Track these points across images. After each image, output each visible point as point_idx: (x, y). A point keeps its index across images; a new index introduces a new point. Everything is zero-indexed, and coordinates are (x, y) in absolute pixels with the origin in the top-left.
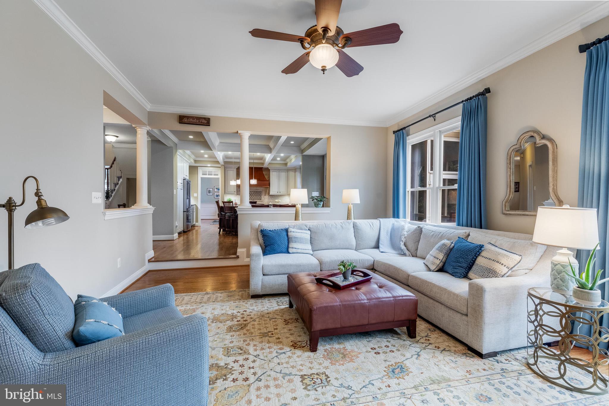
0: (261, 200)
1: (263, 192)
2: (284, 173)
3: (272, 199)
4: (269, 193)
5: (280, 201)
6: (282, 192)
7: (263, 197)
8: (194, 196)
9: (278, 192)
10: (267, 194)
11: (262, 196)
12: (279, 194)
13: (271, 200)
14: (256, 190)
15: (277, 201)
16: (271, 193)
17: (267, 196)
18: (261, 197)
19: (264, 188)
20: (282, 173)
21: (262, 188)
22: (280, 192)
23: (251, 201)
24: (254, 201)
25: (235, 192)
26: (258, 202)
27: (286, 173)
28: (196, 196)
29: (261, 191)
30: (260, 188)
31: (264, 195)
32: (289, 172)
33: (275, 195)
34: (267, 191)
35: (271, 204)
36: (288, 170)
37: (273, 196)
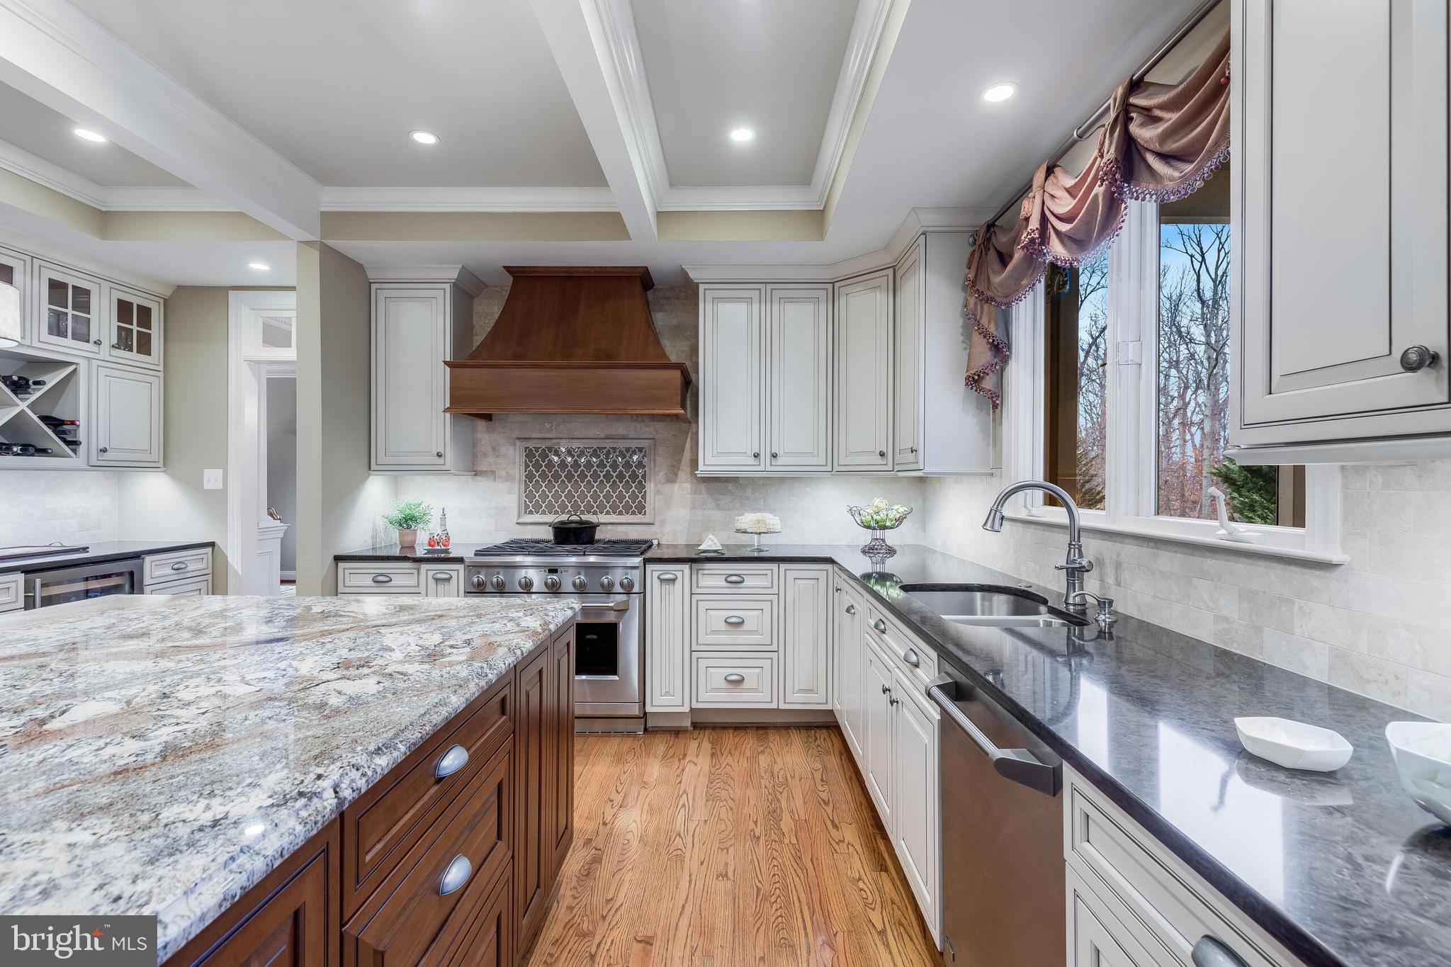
0: (641, 509)
1: (659, 459)
2: (808, 308)
3: (718, 507)
4: (694, 463)
5: (772, 520)
6: (786, 454)
7: (658, 493)
8: (208, 486)
9: (756, 456)
10: (683, 475)
11: (650, 487)
12: (765, 466)
13: (717, 515)
14: (609, 444)
15: (747, 520)
16: (710, 462)
17: (688, 486)
18: (641, 487)
19: (659, 426)
20: (790, 308)
21: (648, 430)
22: (774, 456)
23: (562, 523)
24: (584, 517)
25: (441, 461)
26: (611, 526)
27: (823, 307)
28: (219, 486)
29: (645, 452)
30: (639, 426)
31: (661, 476)
32: (843, 299)
33: (734, 480)
34: (683, 451)
35: (710, 543)
36: (837, 285)
37: (722, 482)
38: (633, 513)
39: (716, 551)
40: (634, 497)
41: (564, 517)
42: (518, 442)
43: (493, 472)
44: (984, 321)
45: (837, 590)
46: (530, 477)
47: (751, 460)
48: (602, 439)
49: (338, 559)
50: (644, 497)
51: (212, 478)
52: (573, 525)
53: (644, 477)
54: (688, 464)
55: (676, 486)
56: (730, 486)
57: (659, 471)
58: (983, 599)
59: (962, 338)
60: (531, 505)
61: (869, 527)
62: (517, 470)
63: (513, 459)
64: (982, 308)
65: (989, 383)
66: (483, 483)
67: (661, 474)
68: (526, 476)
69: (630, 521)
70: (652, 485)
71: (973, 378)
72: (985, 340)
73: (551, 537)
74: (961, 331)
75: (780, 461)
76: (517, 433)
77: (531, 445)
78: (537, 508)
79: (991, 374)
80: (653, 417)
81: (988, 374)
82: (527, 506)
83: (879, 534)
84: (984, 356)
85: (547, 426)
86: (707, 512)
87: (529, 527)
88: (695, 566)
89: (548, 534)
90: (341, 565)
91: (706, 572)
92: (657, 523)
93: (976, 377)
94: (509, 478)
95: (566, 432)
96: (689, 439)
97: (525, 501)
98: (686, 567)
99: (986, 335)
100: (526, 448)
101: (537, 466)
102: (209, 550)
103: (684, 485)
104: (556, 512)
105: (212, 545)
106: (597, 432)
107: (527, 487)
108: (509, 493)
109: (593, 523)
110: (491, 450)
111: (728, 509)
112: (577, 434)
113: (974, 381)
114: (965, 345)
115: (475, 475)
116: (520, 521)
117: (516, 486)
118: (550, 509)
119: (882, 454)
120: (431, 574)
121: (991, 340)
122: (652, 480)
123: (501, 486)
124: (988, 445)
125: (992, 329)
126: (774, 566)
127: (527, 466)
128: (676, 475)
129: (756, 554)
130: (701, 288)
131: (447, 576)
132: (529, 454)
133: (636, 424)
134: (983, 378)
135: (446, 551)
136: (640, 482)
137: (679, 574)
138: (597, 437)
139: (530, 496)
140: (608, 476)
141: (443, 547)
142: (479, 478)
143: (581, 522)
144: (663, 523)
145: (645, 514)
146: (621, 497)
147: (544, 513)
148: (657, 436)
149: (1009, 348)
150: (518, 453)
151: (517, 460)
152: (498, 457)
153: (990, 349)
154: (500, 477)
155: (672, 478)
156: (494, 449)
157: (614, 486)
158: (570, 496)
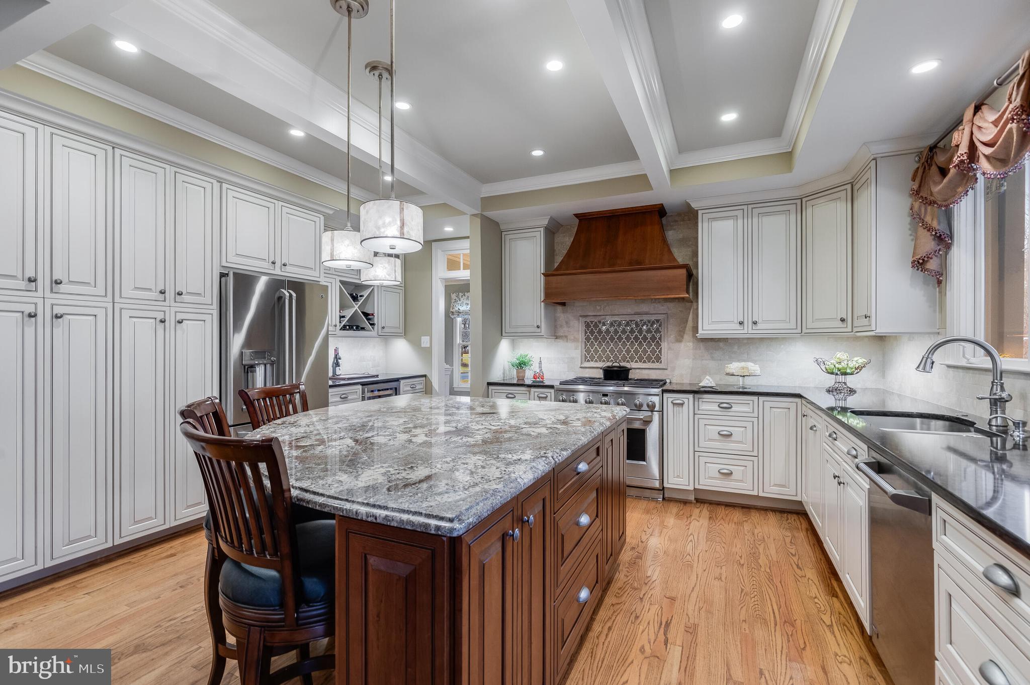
0: (658, 359)
1: (670, 327)
2: (780, 220)
3: (713, 358)
4: (695, 329)
5: (753, 367)
6: (764, 322)
7: (669, 349)
8: (423, 346)
9: (741, 323)
10: (688, 336)
11: (664, 345)
12: (748, 330)
13: (712, 364)
14: (637, 318)
15: (734, 367)
16: (706, 328)
17: (691, 344)
18: (658, 345)
19: (671, 305)
20: (766, 220)
21: (662, 308)
22: (755, 323)
23: (609, 367)
24: (623, 364)
25: (539, 330)
26: (639, 370)
27: (793, 217)
28: (428, 345)
29: (661, 322)
30: (656, 306)
31: (672, 338)
32: (809, 210)
33: (725, 340)
34: (687, 321)
35: (707, 381)
36: (804, 200)
37: (716, 342)
38: (653, 362)
39: (711, 387)
40: (653, 352)
41: (610, 364)
42: (580, 318)
43: (566, 337)
44: (928, 219)
45: (804, 416)
46: (588, 339)
47: (738, 326)
48: (632, 315)
49: (489, 384)
50: (660, 352)
51: (425, 341)
52: (616, 369)
53: (660, 339)
54: (691, 329)
55: (682, 345)
56: (721, 344)
57: (671, 335)
58: (922, 423)
59: (910, 232)
60: (588, 356)
61: (832, 373)
62: (580, 335)
63: (577, 329)
64: (926, 209)
65: (933, 265)
66: (561, 343)
67: (672, 336)
68: (585, 339)
69: (651, 367)
70: (666, 344)
71: (918, 262)
72: (929, 233)
73: (602, 376)
74: (909, 227)
75: (759, 326)
76: (580, 313)
77: (588, 320)
78: (592, 359)
79: (934, 258)
80: (666, 300)
81: (931, 258)
82: (586, 357)
83: (841, 378)
84: (928, 244)
85: (598, 308)
86: (704, 362)
87: (587, 370)
88: (697, 396)
89: (600, 374)
90: (491, 387)
91: (704, 400)
92: (669, 369)
93: (921, 261)
94: (575, 340)
95: (610, 311)
96: (691, 314)
97: (585, 354)
98: (691, 396)
99: (929, 229)
100: (585, 322)
101: (592, 333)
102: (424, 378)
103: (688, 344)
104: (604, 361)
105: (425, 376)
106: (629, 311)
107: (586, 345)
108: (576, 349)
109: (626, 367)
110: (565, 323)
111: (720, 360)
112: (616, 312)
113: (920, 264)
114: (912, 237)
115: (556, 338)
116: (582, 366)
117: (580, 344)
118: (600, 359)
119: (843, 320)
120: (536, 394)
121: (934, 233)
122: (666, 340)
123: (570, 345)
124: (935, 311)
125: (935, 224)
126: (755, 398)
127: (586, 333)
128: (682, 337)
129: (741, 390)
130: (700, 213)
131: (545, 396)
132: (587, 325)
133: (654, 304)
134: (927, 261)
135: (542, 382)
136: (658, 342)
137: (686, 401)
138: (629, 313)
139: (588, 351)
140: (636, 338)
141: (541, 380)
142: (558, 340)
143: (620, 367)
144: (674, 369)
145: (661, 363)
146: (645, 351)
147: (596, 361)
148: (669, 312)
149: (951, 237)
150: (580, 325)
151: (580, 328)
152: (569, 327)
153: (934, 239)
154: (570, 340)
155: (680, 339)
156: (567, 323)
157: (640, 345)
158: (612, 351)
